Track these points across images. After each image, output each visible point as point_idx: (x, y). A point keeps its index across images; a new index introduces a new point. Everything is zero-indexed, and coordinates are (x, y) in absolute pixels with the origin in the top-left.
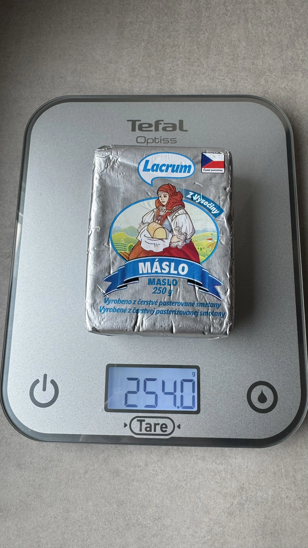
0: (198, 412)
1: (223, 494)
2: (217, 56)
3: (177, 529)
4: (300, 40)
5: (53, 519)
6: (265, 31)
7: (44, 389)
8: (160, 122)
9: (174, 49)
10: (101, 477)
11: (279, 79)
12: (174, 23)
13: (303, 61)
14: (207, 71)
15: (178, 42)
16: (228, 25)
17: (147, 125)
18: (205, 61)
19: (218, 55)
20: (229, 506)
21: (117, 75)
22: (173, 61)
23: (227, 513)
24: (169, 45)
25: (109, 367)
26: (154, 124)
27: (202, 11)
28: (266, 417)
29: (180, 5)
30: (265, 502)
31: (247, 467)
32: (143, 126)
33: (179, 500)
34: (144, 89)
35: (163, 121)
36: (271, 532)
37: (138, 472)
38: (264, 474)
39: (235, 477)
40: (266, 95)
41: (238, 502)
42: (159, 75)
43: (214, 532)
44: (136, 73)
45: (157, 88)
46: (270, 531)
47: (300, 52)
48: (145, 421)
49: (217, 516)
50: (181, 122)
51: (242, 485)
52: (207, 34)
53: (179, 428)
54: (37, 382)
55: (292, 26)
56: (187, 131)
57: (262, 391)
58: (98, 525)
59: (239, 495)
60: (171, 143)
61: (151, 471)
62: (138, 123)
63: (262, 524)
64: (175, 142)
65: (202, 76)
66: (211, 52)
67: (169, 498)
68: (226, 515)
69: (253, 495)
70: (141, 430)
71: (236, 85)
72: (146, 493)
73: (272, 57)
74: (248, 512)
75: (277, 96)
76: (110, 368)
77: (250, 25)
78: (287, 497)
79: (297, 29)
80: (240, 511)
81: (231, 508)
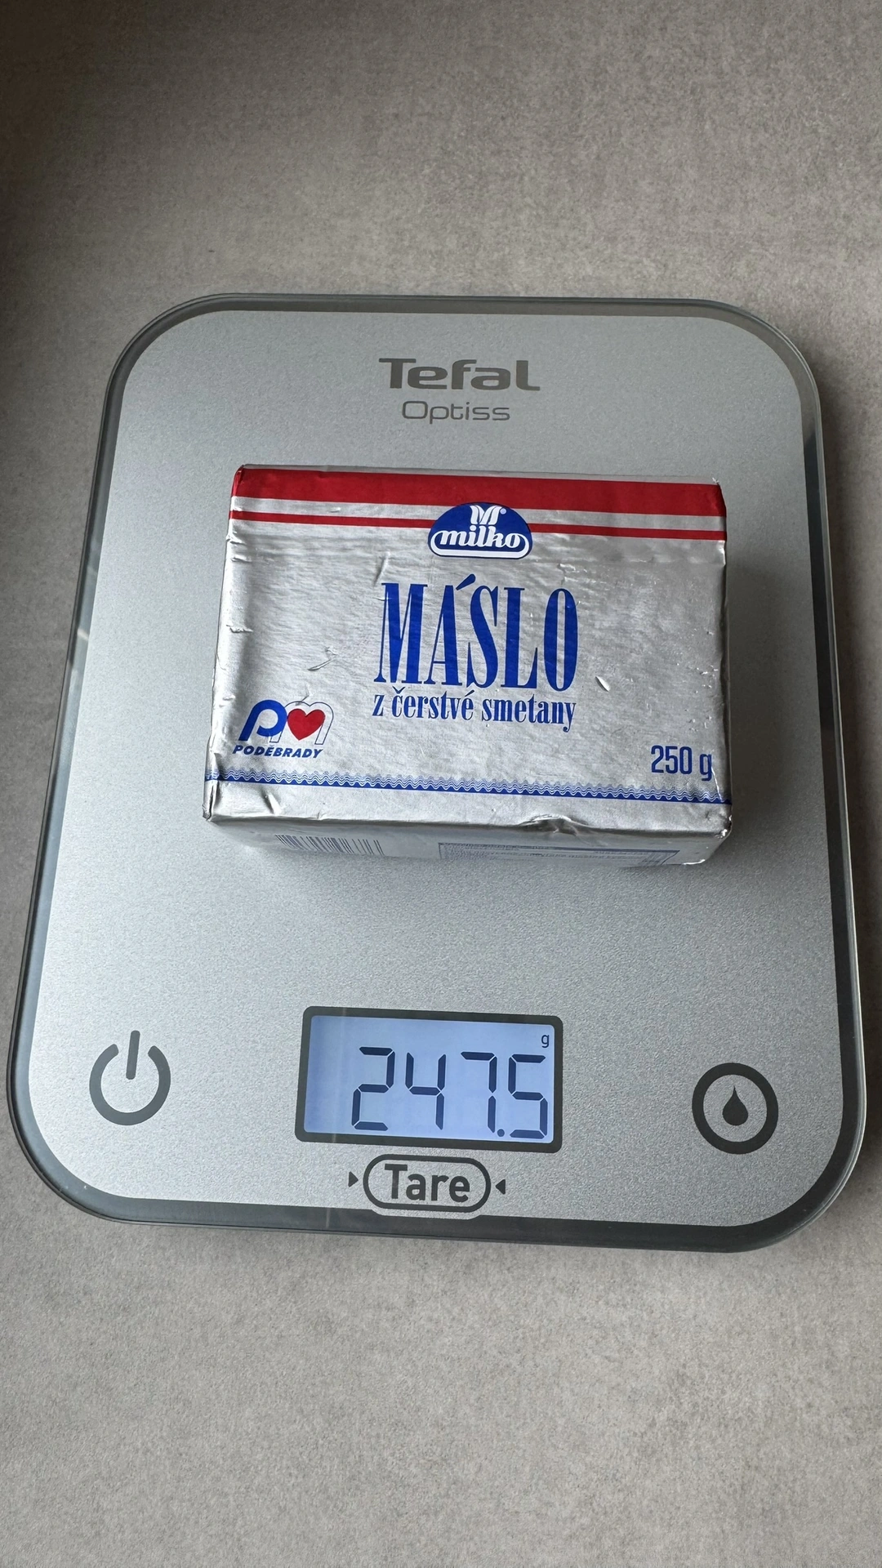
0: (554, 1147)
1: (628, 1394)
2: (622, 203)
3: (495, 1496)
4: (841, 165)
6: (747, 141)
7: (131, 1074)
8: (465, 366)
9: (507, 183)
11: (786, 264)
12: (510, 118)
13: (848, 218)
15: (518, 166)
16: (652, 126)
17: (432, 374)
18: (589, 216)
19: (624, 200)
20: (643, 1431)
21: (356, 247)
22: (504, 215)
23: (638, 1451)
24: (497, 173)
25: (311, 1014)
26: (449, 371)
27: (582, 91)
28: (746, 1165)
30: (746, 1421)
31: (695, 1317)
32: (423, 374)
33: (501, 1408)
34: (427, 284)
35: (474, 362)
37: (387, 1325)
38: (745, 1336)
39: (661, 1344)
40: (751, 305)
41: (669, 1419)
42: (467, 248)
43: (599, 1505)
44: (406, 243)
45: (461, 280)
46: (759, 1506)
47: (840, 195)
48: (406, 1170)
49: (607, 1456)
50: (522, 367)
51: (680, 1369)
52: (595, 148)
53: (503, 1192)
54: (112, 1051)
55: (820, 131)
56: (537, 389)
57: (735, 1092)
58: (268, 1475)
59: (671, 1398)
60: (495, 419)
61: (422, 1322)
62: (406, 368)
63: (736, 1483)
64: (505, 416)
65: (581, 253)
66: (605, 194)
68: (635, 1454)
69: (713, 1397)
70: (395, 1195)
71: (670, 277)
72: (408, 1387)
73: (767, 207)
74: (697, 1448)
75: (780, 307)
76: (314, 1020)
77: (708, 126)
78: (809, 1405)
79: (834, 139)
80: (674, 1444)
81: (649, 1433)
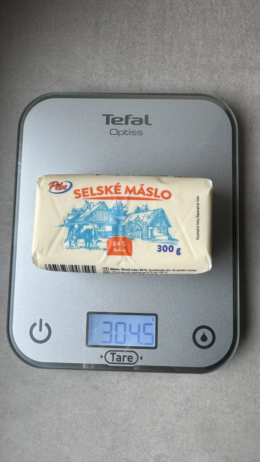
0: (155, 348)
1: (174, 403)
2: (179, 54)
4: (249, 39)
5: (50, 419)
6: (220, 31)
7: (41, 330)
8: (129, 117)
9: (142, 46)
10: (84, 391)
12: (143, 22)
13: (250, 59)
14: (169, 67)
15: (145, 40)
16: (189, 25)
17: (119, 119)
18: (168, 58)
22: (141, 58)
23: (177, 416)
24: (138, 43)
26: (124, 118)
27: (166, 12)
28: (206, 352)
29: (148, 5)
30: (204, 409)
32: (116, 120)
35: (132, 115)
36: (208, 429)
37: (112, 387)
39: (183, 391)
41: (184, 409)
42: (129, 70)
43: (166, 429)
47: (249, 50)
48: (116, 354)
49: (169, 417)
50: (147, 117)
51: (188, 397)
52: (170, 33)
53: (142, 359)
54: (35, 324)
55: (243, 26)
56: (151, 124)
57: (204, 333)
58: (82, 423)
59: (185, 404)
60: (138, 135)
61: (121, 386)
62: (111, 118)
63: (201, 423)
64: (141, 134)
65: (165, 72)
66: (173, 50)
67: (134, 405)
69: (196, 404)
70: (113, 360)
72: (118, 402)
73: (225, 55)
74: (192, 415)
76: (90, 315)
77: (207, 25)
78: (221, 405)
79: (247, 30)
80: (186, 414)
81: (180, 412)
